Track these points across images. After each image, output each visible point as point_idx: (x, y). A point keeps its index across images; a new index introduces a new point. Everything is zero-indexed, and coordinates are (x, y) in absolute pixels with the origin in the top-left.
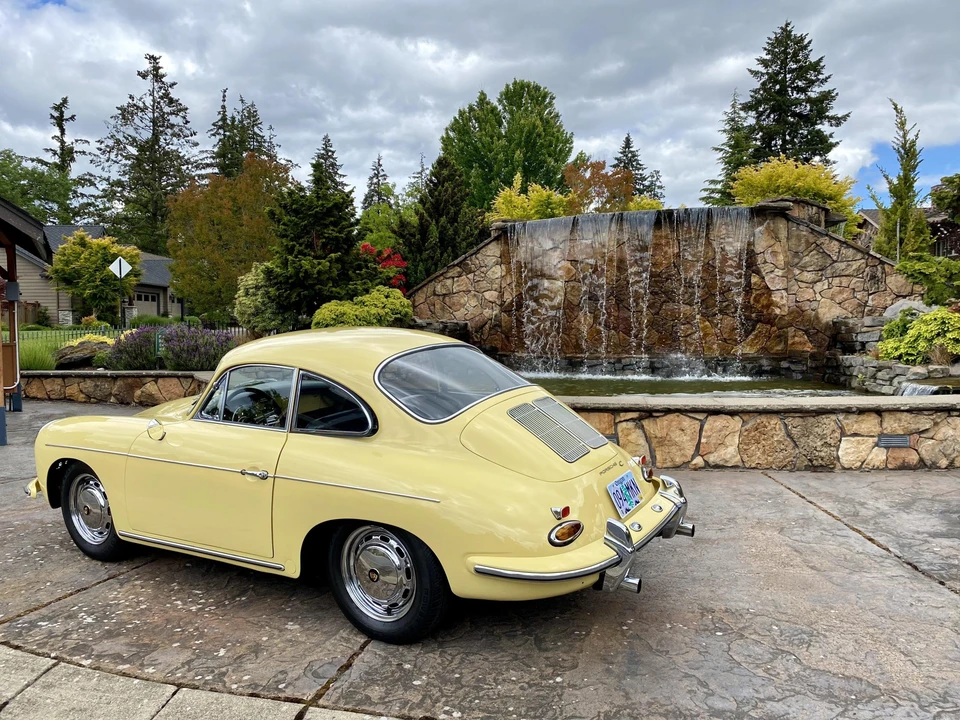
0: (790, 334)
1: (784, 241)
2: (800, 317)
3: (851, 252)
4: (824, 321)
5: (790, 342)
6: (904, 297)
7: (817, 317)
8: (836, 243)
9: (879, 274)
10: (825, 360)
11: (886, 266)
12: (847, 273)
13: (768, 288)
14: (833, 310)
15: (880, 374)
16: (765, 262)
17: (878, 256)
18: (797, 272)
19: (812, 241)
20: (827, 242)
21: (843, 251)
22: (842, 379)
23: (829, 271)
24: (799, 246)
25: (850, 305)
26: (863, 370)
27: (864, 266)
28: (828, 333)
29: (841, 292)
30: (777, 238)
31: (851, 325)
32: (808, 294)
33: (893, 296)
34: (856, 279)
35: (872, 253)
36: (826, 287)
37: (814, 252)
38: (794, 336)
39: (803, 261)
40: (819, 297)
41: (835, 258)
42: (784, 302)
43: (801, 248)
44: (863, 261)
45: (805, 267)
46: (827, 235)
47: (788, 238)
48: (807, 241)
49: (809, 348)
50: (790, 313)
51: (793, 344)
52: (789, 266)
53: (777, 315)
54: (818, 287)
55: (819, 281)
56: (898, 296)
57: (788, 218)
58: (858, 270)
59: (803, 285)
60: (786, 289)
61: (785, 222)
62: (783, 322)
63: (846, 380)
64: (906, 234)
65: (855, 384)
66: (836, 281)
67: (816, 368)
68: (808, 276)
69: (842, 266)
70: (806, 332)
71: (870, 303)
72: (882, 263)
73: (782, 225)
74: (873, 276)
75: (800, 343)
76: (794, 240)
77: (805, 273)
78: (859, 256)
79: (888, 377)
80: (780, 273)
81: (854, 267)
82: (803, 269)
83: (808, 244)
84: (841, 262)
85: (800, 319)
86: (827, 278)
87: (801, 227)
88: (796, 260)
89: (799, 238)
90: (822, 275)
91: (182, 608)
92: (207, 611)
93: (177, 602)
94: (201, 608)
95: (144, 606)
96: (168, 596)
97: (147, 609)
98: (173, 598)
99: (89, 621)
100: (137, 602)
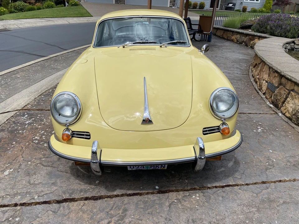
91: (36, 135)
92: (32, 142)
93: (43, 132)
94: (36, 140)
95: (39, 127)
96: (50, 128)
97: (37, 128)
98: (47, 129)
99: (27, 122)
100: (44, 124)
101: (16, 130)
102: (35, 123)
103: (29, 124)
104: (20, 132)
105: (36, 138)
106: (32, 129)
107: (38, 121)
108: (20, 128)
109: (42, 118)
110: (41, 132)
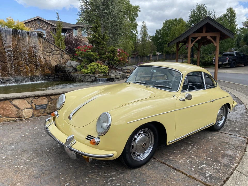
0: (45, 69)
1: (42, 44)
2: (47, 64)
3: (57, 48)
4: (52, 66)
5: (45, 71)
6: (68, 60)
7: (51, 65)
8: (54, 46)
9: (63, 54)
10: (62, 75)
11: (64, 53)
12: (57, 53)
13: (40, 57)
14: (54, 63)
15: (86, 77)
16: (39, 49)
17: (62, 50)
18: (45, 53)
19: (48, 44)
20: (51, 45)
21: (55, 48)
22: (72, 79)
23: (52, 53)
24: (45, 45)
25: (58, 62)
26: (80, 76)
27: (60, 52)
28: (54, 69)
29: (55, 58)
30: (40, 42)
31: (63, 67)
32: (48, 59)
33: (66, 60)
34: (58, 55)
35: (61, 49)
36: (52, 57)
37: (49, 48)
38: (46, 70)
39: (47, 50)
40: (51, 60)
41: (54, 50)
42: (43, 61)
43: (46, 46)
44: (59, 51)
45: (47, 51)
46: (51, 43)
47: (42, 43)
48: (47, 44)
49: (50, 72)
50: (45, 64)
51: (46, 72)
52: (43, 51)
53: (42, 64)
54: (50, 57)
55: (50, 55)
56: (67, 60)
57: (42, 37)
58: (58, 53)
59: (47, 56)
60: (43, 57)
61: (41, 38)
62: (44, 66)
63: (73, 79)
64: (62, 45)
65: (77, 80)
66: (54, 55)
67: (59, 77)
68: (48, 54)
69: (55, 52)
70: (49, 69)
71: (61, 61)
72: (63, 52)
73: (41, 39)
74: (62, 55)
75: (48, 72)
76: (44, 43)
77: (47, 53)
78: (58, 50)
79: (89, 77)
80: (42, 52)
81: (58, 52)
82: (47, 52)
83: (47, 45)
84: (55, 51)
85: (47, 65)
86: (52, 55)
87: (45, 41)
88: (45, 49)
89: (45, 43)
90: (51, 54)
91: (196, 151)
92: (198, 147)
93: (191, 151)
94: (196, 148)
95: (193, 157)
96: (185, 153)
97: (195, 156)
98: (187, 152)
99: (205, 166)
100: (189, 157)
101: (213, 162)
102: (197, 162)
103: (202, 163)
104: (209, 158)
105: (196, 149)
106: (200, 158)
107: (194, 163)
108: (210, 162)
109: (190, 165)
110: (192, 152)
